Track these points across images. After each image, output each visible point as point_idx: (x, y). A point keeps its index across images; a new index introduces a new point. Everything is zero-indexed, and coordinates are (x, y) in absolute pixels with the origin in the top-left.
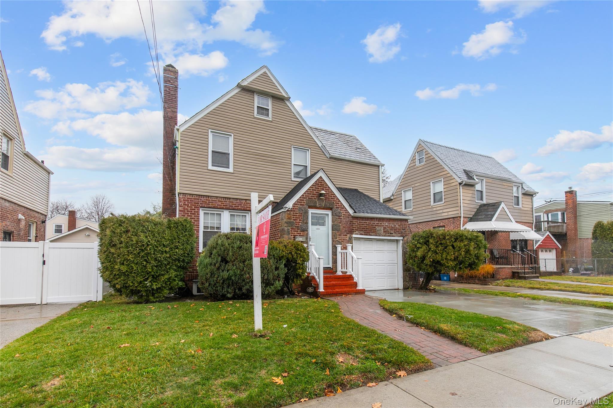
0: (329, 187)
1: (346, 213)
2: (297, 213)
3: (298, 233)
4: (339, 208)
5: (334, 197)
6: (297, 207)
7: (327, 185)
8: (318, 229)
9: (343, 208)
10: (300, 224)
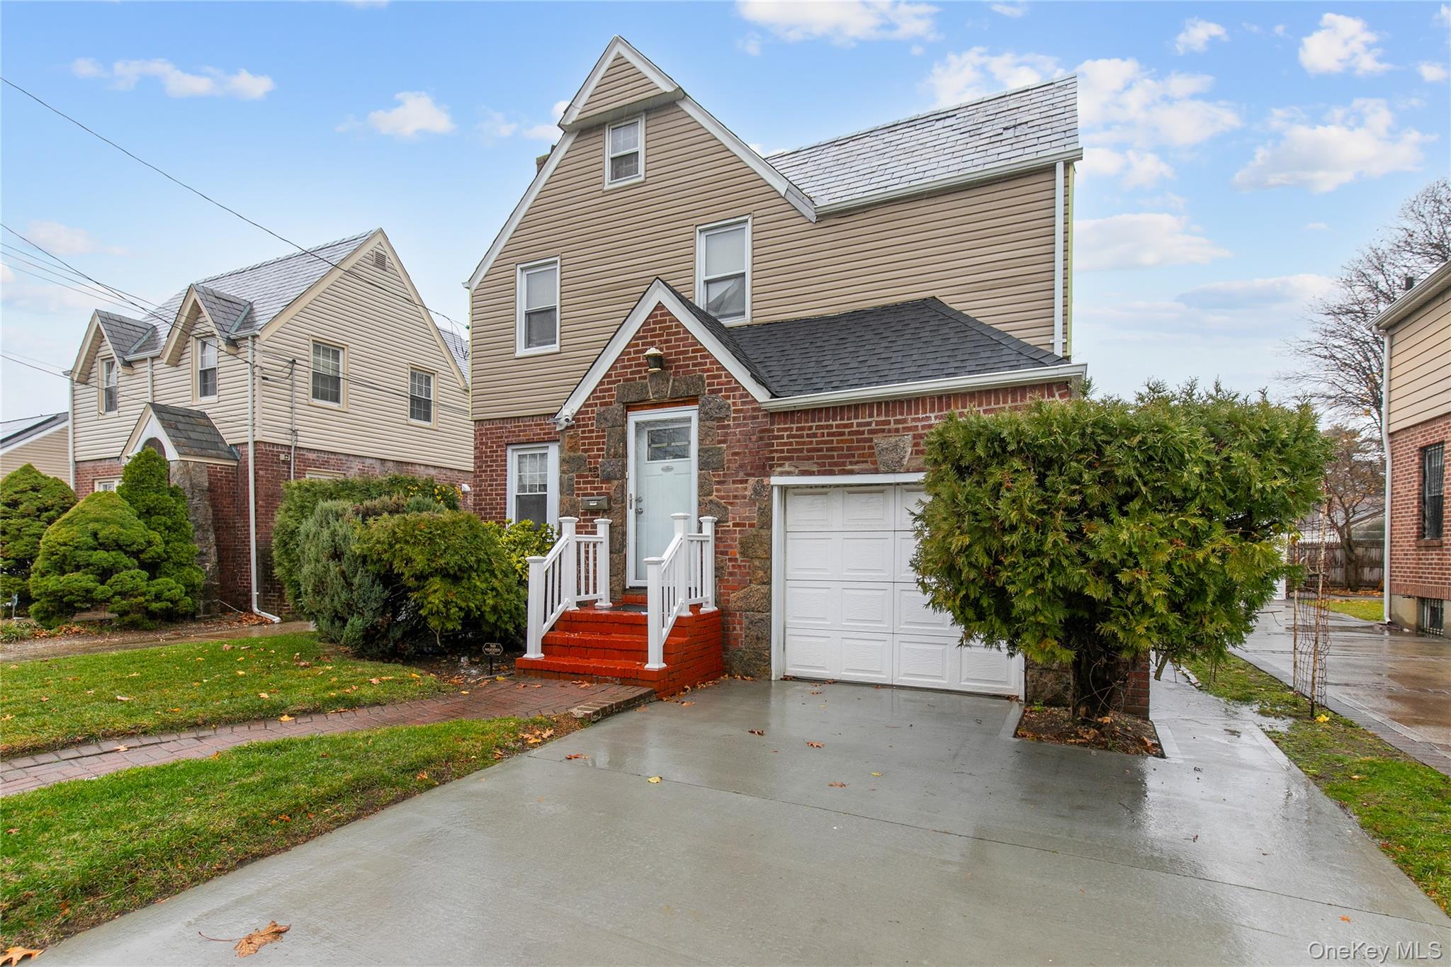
0: (686, 331)
1: (744, 403)
2: (592, 431)
3: (596, 488)
4: (720, 390)
5: (702, 357)
6: (593, 412)
7: (679, 325)
8: (668, 469)
9: (734, 389)
10: (600, 460)
